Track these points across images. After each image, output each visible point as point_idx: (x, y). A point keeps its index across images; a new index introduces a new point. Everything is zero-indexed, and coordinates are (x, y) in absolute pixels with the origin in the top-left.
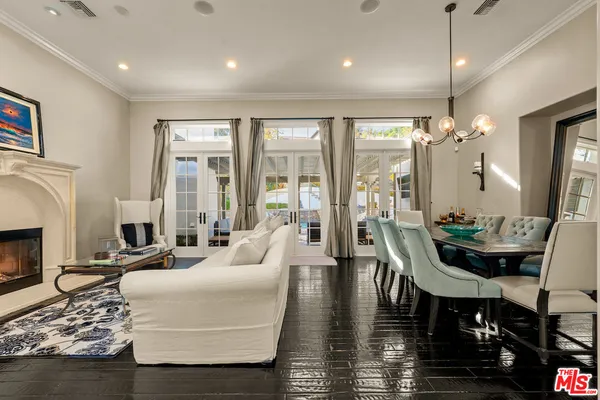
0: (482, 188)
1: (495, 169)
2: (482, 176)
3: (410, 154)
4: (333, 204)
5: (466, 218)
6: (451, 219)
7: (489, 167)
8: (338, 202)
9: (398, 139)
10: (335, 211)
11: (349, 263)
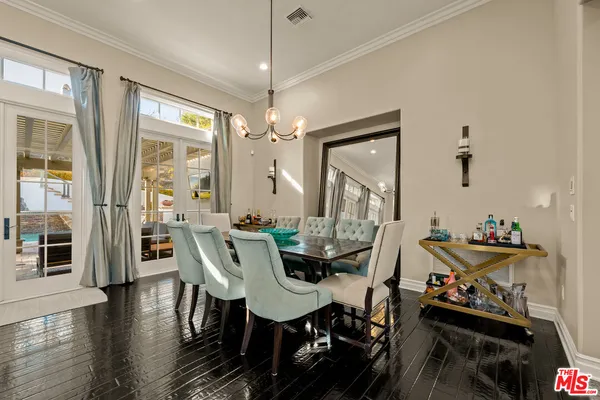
0: (274, 192)
1: (285, 175)
2: (274, 180)
3: (210, 148)
4: (99, 204)
5: (262, 220)
6: (248, 221)
7: (280, 173)
8: (108, 200)
9: (197, 127)
10: (102, 214)
11: (127, 290)
